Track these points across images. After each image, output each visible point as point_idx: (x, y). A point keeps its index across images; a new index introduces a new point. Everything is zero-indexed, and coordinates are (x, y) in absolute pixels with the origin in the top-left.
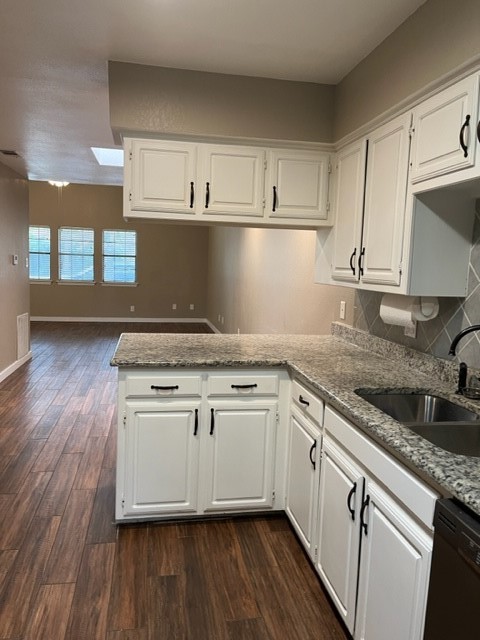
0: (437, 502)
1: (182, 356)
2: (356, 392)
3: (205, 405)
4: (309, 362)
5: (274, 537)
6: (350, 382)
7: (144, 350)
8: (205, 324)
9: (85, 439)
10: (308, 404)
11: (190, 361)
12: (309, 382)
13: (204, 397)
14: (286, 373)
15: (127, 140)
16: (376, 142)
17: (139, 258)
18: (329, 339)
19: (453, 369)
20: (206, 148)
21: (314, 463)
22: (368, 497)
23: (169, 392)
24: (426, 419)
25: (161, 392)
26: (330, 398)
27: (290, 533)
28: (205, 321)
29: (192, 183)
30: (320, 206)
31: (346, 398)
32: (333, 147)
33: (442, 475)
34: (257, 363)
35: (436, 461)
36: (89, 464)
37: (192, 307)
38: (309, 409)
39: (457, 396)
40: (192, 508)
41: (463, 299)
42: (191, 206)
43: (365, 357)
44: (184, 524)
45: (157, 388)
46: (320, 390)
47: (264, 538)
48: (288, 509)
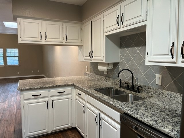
0: (121, 115)
1: (41, 85)
2: (94, 90)
3: (50, 99)
4: (80, 83)
5: (73, 135)
6: (92, 87)
7: (28, 84)
8: (43, 76)
9: (8, 116)
10: (81, 95)
11: (44, 86)
12: (81, 89)
13: (49, 97)
14: (73, 87)
15: (18, 19)
16: (94, 22)
17: (19, 57)
18: (83, 77)
19: (118, 81)
20: (44, 22)
21: (84, 111)
22: (101, 118)
23: (38, 97)
24: (112, 95)
25: (36, 97)
26: (88, 92)
27: (78, 133)
28: (43, 75)
29: (41, 33)
30: (79, 40)
31: (92, 92)
32: (82, 23)
33: (121, 108)
34: (65, 85)
35: (119, 104)
36: (10, 123)
37: (38, 71)
38: (81, 96)
39: (120, 88)
40: (48, 131)
41: (119, 63)
42: (41, 40)
43: (94, 80)
44: (45, 136)
45: (34, 96)
46: (85, 90)
47: (70, 136)
48: (77, 126)
